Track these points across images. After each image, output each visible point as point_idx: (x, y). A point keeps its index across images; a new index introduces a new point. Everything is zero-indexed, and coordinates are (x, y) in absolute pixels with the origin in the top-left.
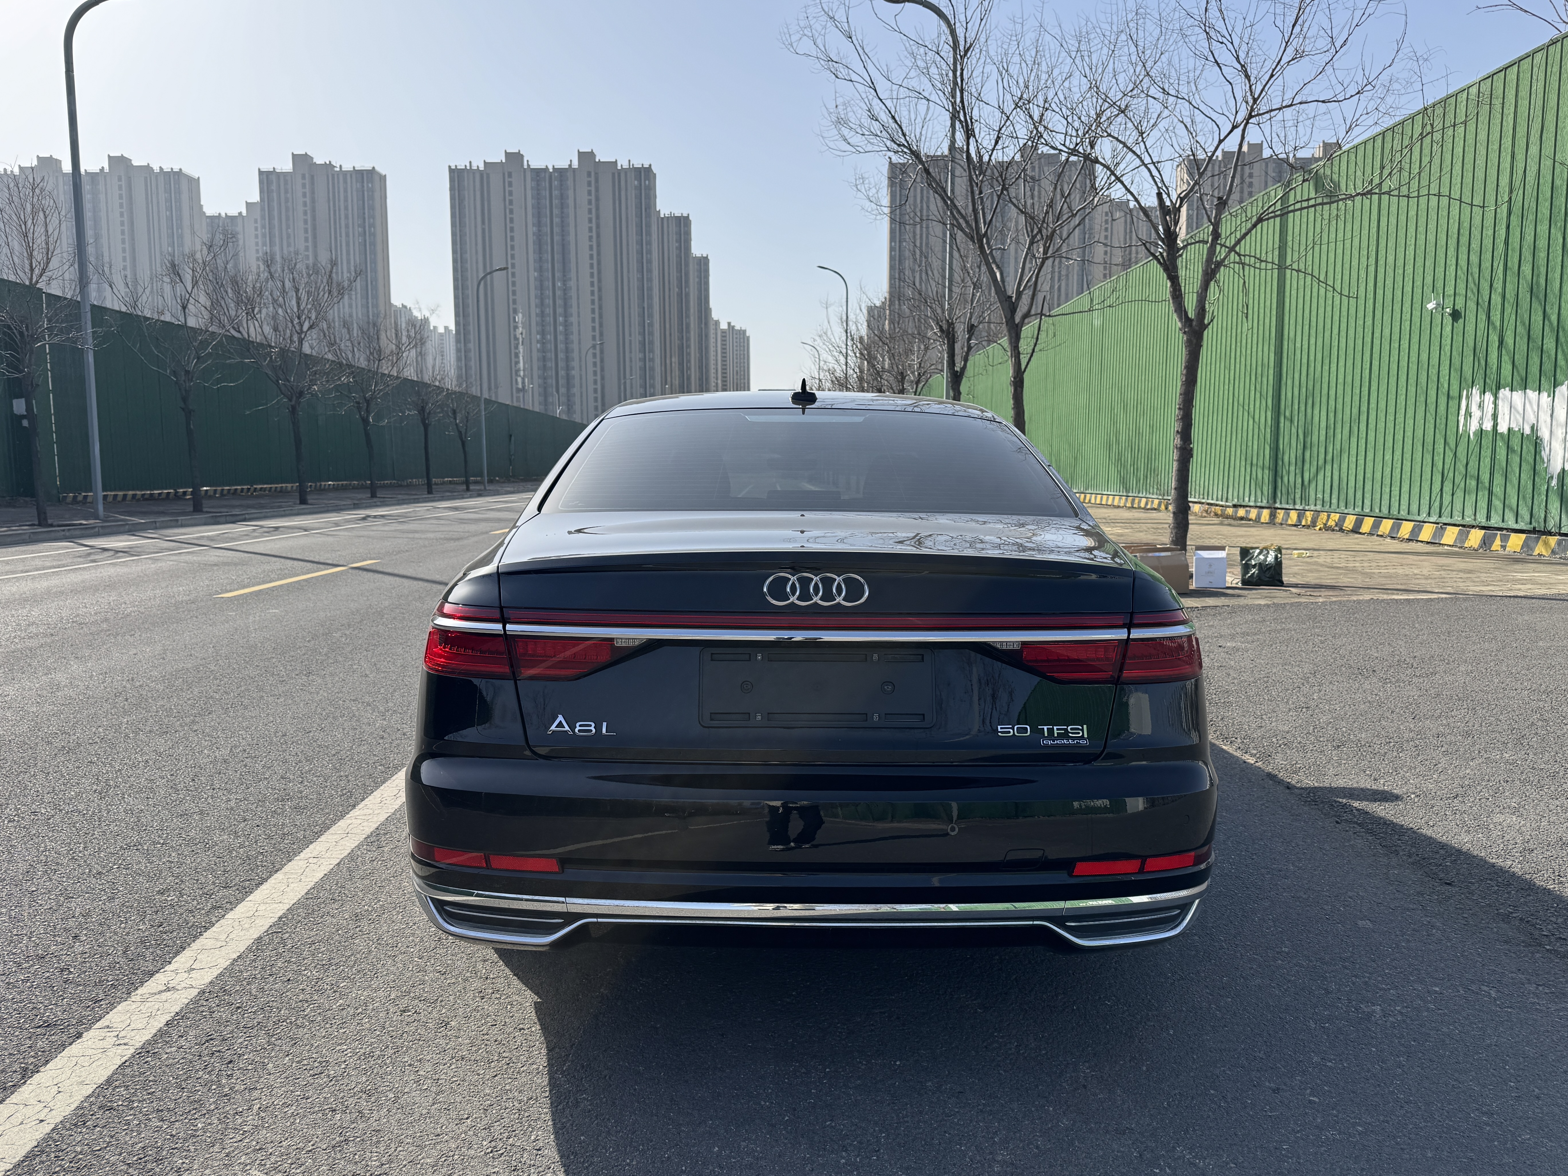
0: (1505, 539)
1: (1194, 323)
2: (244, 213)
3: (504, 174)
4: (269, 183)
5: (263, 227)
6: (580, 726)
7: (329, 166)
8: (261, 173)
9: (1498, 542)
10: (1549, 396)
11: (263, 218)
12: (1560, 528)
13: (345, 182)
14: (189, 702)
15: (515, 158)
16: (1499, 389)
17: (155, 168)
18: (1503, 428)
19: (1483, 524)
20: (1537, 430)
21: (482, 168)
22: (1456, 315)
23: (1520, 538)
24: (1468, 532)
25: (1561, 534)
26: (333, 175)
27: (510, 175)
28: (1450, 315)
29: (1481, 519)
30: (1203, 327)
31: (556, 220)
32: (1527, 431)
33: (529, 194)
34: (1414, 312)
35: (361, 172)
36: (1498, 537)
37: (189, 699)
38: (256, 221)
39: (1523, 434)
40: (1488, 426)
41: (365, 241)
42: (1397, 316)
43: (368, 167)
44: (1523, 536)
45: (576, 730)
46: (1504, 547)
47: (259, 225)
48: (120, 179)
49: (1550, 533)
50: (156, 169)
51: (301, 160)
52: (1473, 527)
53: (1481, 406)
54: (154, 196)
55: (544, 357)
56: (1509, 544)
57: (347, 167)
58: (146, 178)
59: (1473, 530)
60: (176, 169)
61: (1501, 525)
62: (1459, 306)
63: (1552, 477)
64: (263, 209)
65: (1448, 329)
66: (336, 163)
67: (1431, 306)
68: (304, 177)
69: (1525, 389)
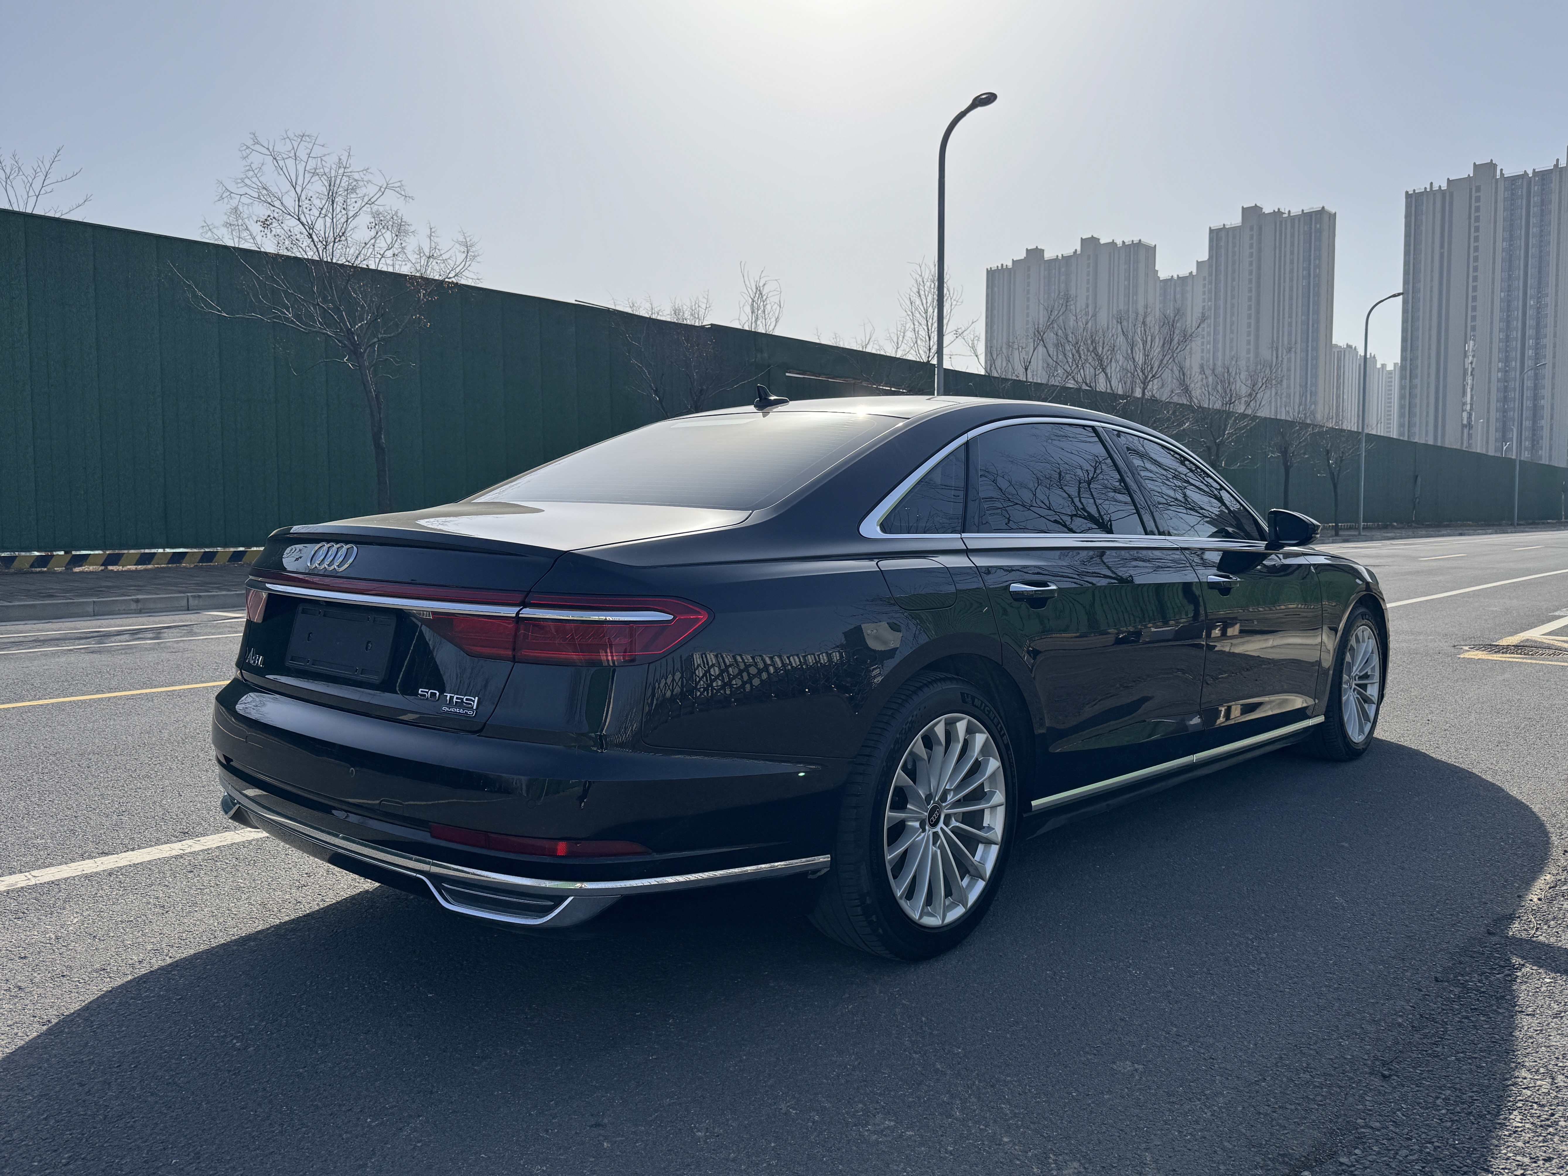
2: (1194, 273)
3: (1471, 190)
4: (1218, 239)
5: (1210, 283)
7: (1279, 213)
8: (1211, 231)
11: (1210, 274)
13: (1293, 227)
15: (1486, 170)
17: (1118, 243)
21: (1444, 186)
26: (1281, 222)
27: (1478, 189)
31: (1534, 230)
33: (1501, 206)
35: (1310, 214)
38: (1205, 279)
41: (1309, 283)
43: (1317, 207)
47: (1206, 282)
48: (1089, 259)
50: (1119, 243)
51: (1251, 213)
54: (1116, 268)
55: (1506, 387)
57: (1296, 211)
58: (1110, 253)
60: (1136, 241)
64: (1210, 266)
66: (1285, 209)
68: (1252, 229)
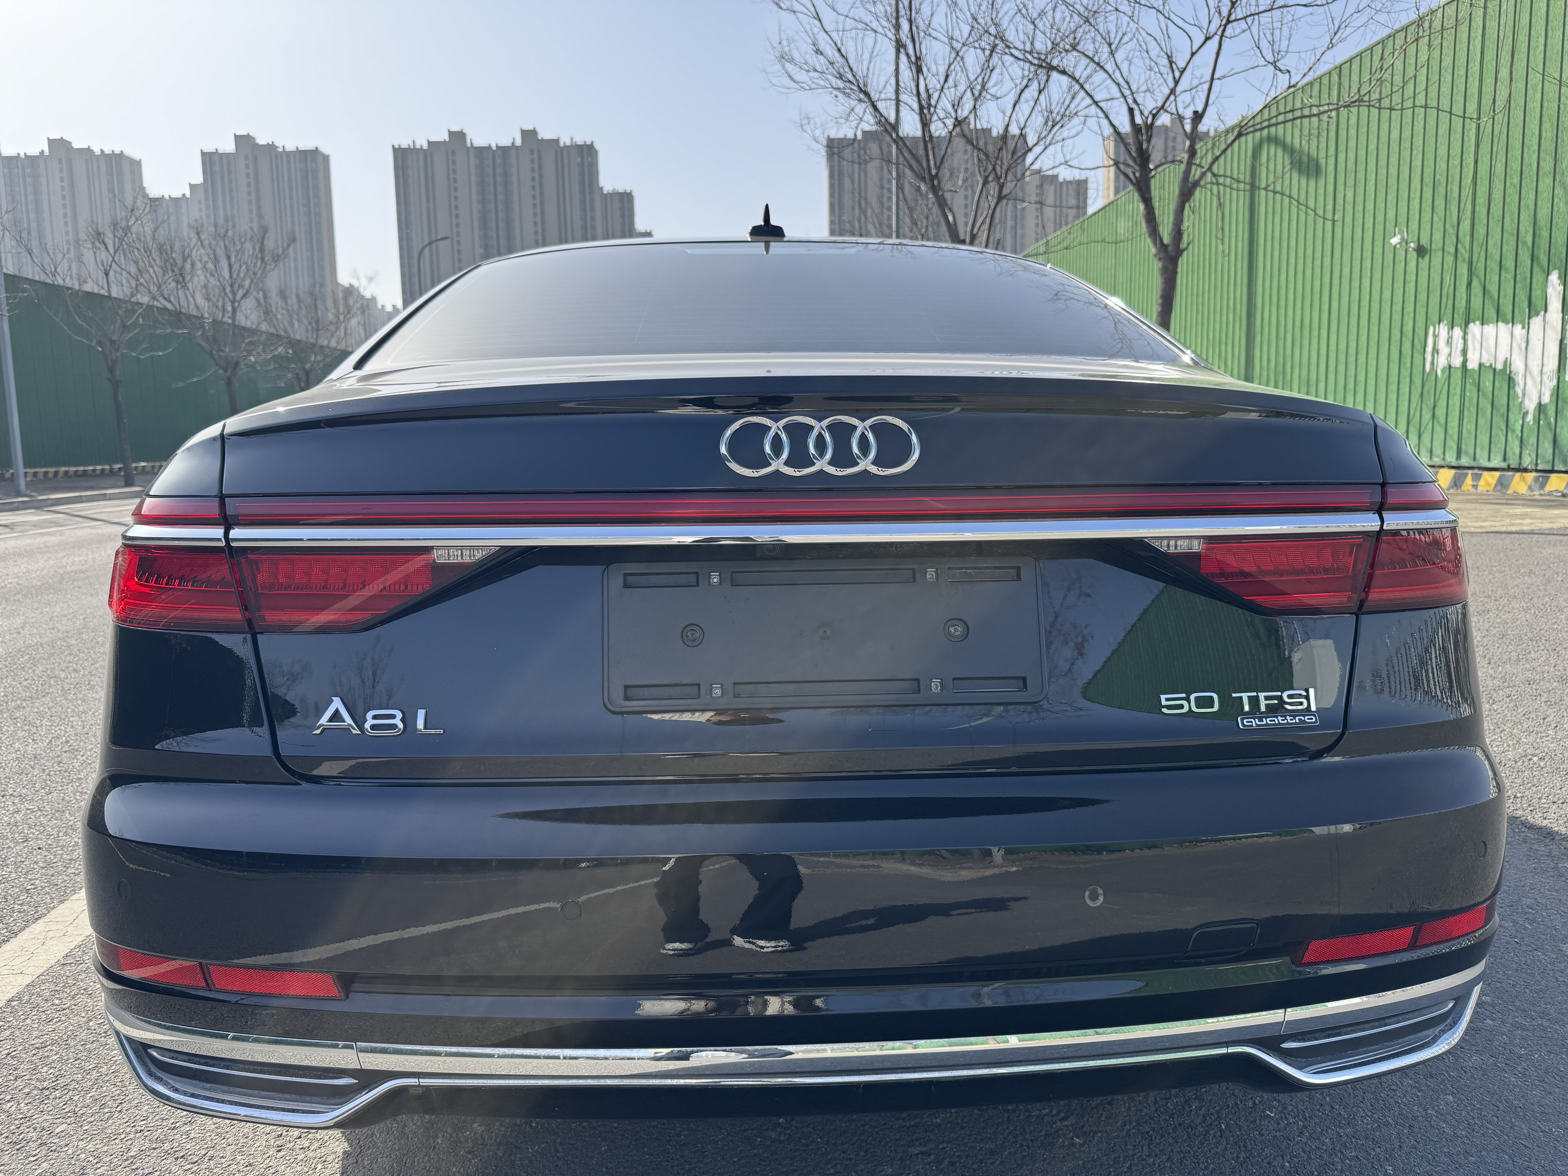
0: (1477, 477)
1: (1170, 249)
2: (188, 195)
3: (447, 153)
4: (212, 164)
5: (207, 208)
6: (375, 717)
7: (271, 147)
8: (203, 154)
9: (1469, 481)
10: (1523, 328)
11: (207, 199)
12: (1537, 465)
13: (289, 162)
14: (25, 683)
15: (458, 136)
16: (1469, 323)
17: (95, 151)
18: (1472, 365)
19: (1453, 464)
20: (1510, 364)
21: (425, 146)
22: (1421, 251)
23: (1493, 477)
24: (1437, 472)
25: (1537, 471)
26: (276, 157)
27: (453, 153)
28: (1414, 250)
29: (1451, 459)
30: (1179, 252)
31: (501, 197)
32: (1499, 366)
33: (473, 172)
34: (1375, 249)
35: (305, 153)
36: (1469, 477)
37: (26, 680)
38: (200, 203)
39: (1495, 369)
40: (1457, 362)
41: (310, 220)
42: (1357, 254)
43: (311, 146)
44: (1497, 474)
45: (367, 726)
46: (1475, 487)
47: (203, 207)
48: (60, 161)
49: (1526, 470)
50: (97, 152)
51: (243, 141)
52: (1442, 467)
53: (1449, 342)
54: (96, 179)
56: (1482, 482)
57: (290, 147)
58: (87, 161)
59: (1442, 471)
60: (117, 152)
61: (1473, 464)
62: (1424, 241)
63: (1527, 413)
64: (206, 191)
65: (1412, 265)
66: (279, 144)
67: (1395, 241)
68: (246, 157)
69: (1497, 321)
